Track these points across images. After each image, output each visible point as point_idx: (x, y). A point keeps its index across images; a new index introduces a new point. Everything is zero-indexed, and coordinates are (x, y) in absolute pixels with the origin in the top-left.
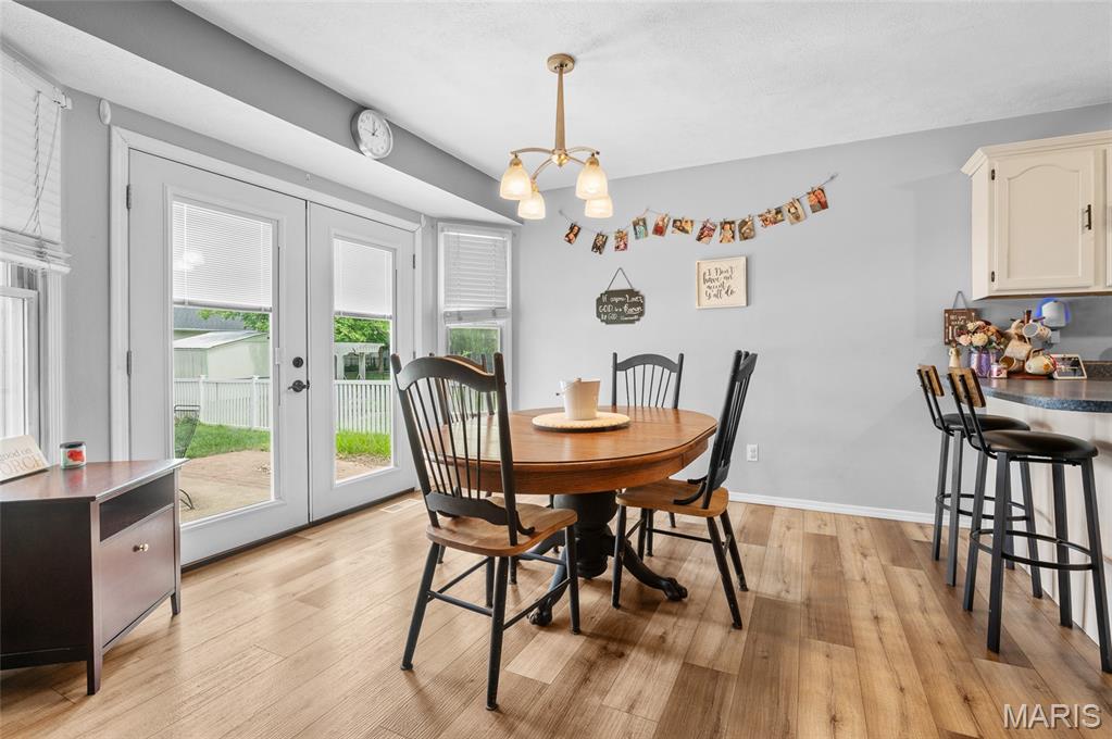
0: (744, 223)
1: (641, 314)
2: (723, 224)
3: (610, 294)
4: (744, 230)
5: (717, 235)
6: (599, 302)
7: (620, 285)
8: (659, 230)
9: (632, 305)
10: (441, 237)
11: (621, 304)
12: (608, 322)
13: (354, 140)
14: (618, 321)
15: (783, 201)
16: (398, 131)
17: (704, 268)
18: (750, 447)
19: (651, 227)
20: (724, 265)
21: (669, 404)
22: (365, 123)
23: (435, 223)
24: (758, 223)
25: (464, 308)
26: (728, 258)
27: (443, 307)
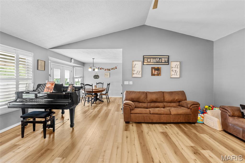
0: (109, 69)
1: (99, 78)
2: (107, 69)
3: (95, 75)
4: (109, 70)
5: (107, 70)
6: (94, 76)
7: (96, 74)
8: (101, 69)
9: (98, 77)
10: (74, 68)
11: (96, 77)
12: (95, 79)
13: (71, 61)
14: (96, 79)
15: (113, 68)
16: (75, 60)
17: (105, 73)
18: (110, 91)
19: (100, 69)
20: (107, 73)
21: (102, 87)
22: (72, 60)
23: (74, 66)
24: (111, 69)
25: (77, 77)
26: (108, 73)
27: (75, 77)
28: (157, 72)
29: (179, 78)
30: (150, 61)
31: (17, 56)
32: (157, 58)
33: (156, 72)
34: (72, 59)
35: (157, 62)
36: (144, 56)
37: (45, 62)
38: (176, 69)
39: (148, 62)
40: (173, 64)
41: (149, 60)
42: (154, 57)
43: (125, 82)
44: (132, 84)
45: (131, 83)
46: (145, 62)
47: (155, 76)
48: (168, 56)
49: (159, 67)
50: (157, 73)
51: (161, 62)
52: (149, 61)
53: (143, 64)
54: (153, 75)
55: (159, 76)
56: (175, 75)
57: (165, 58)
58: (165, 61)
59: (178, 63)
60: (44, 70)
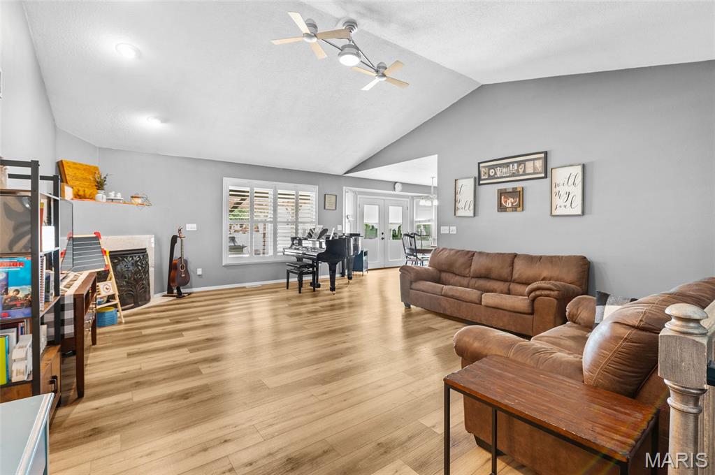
10: (415, 201)
13: (395, 188)
16: (405, 184)
22: (397, 185)
25: (421, 220)
27: (415, 219)
28: (513, 200)
29: (579, 215)
30: (496, 173)
31: (297, 193)
32: (513, 163)
33: (510, 200)
34: (396, 183)
35: (513, 175)
36: (479, 163)
37: (336, 196)
38: (571, 189)
39: (490, 177)
40: (560, 175)
41: (493, 170)
42: (504, 161)
43: (442, 228)
44: (455, 233)
45: (453, 230)
46: (483, 177)
47: (506, 211)
48: (546, 153)
49: (516, 188)
50: (512, 203)
51: (525, 174)
52: (491, 174)
53: (480, 184)
54: (501, 208)
55: (516, 211)
56: (565, 207)
57: (534, 160)
58: (535, 168)
59: (579, 169)
60: (334, 208)
